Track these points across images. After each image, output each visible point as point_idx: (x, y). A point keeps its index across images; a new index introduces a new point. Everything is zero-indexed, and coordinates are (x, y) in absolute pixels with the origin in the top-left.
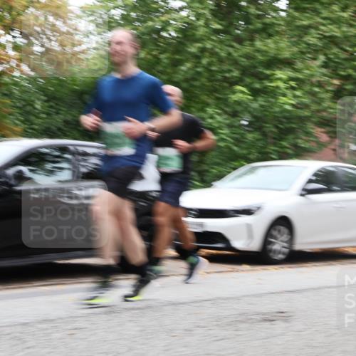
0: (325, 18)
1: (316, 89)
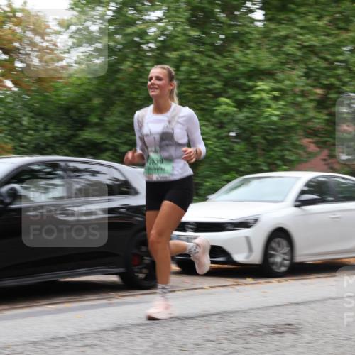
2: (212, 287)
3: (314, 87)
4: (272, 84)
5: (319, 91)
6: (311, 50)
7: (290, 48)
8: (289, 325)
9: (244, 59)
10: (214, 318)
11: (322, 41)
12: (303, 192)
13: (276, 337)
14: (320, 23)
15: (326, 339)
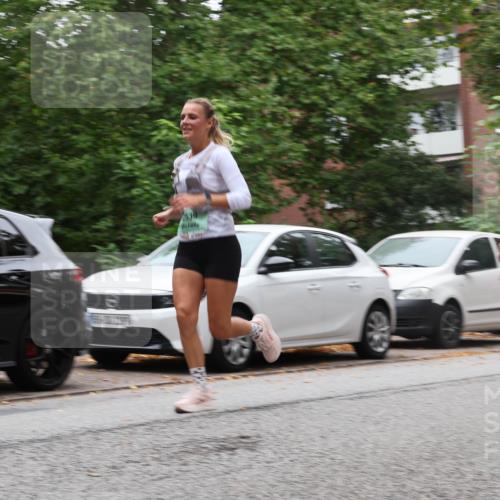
0: (273, 25)
1: (269, 125)
2: (139, 387)
3: (289, 107)
4: (232, 103)
5: (297, 114)
6: (287, 56)
7: (257, 52)
8: (243, 437)
9: (193, 65)
10: (140, 430)
11: (301, 43)
12: (270, 254)
13: (225, 455)
14: (299, 19)
15: (293, 457)
